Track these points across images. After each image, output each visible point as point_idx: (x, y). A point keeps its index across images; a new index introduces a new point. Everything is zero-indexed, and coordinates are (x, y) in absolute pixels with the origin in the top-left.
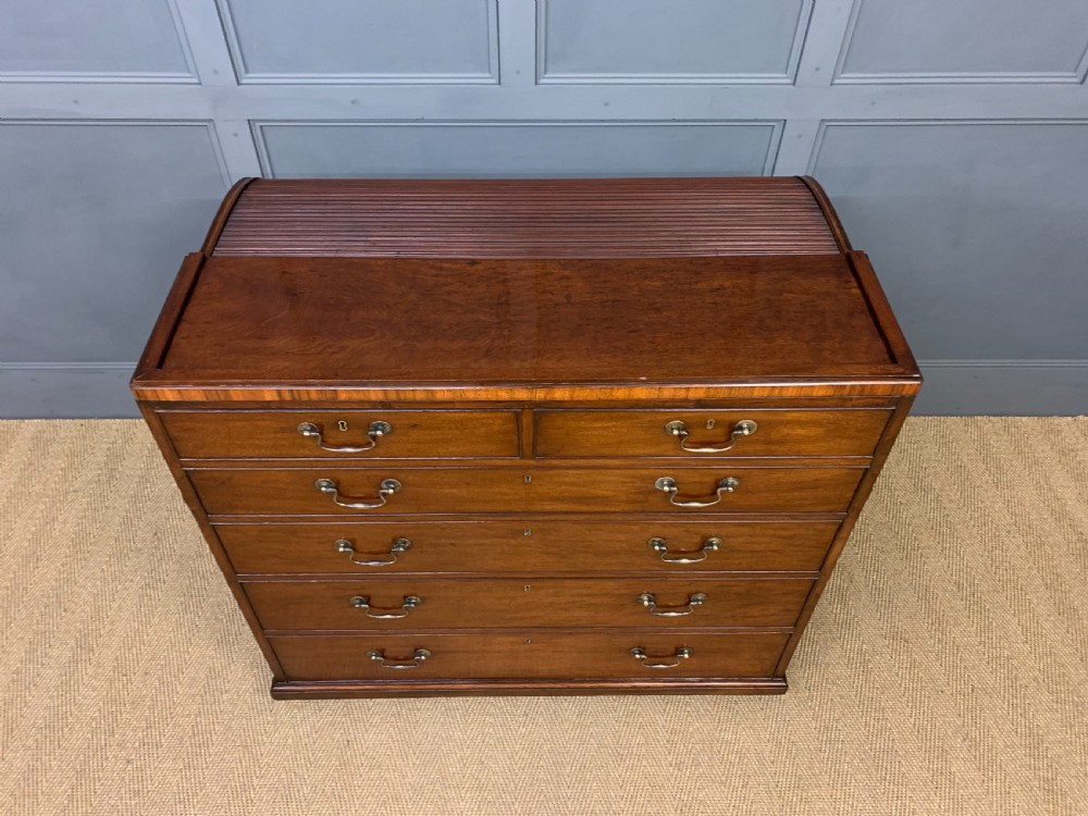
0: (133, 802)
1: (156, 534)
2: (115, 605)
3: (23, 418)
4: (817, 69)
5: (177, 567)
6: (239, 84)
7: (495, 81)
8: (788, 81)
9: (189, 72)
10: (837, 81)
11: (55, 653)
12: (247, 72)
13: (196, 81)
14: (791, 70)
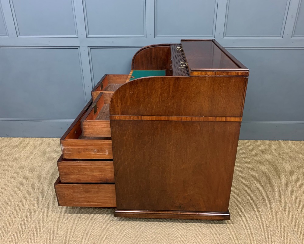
0: (34, 208)
1: (48, 158)
2: (35, 171)
3: (16, 137)
4: (219, 34)
5: (53, 164)
6: (87, 37)
7: (145, 37)
8: (213, 37)
9: (76, 35)
10: (224, 37)
11: (17, 179)
12: (89, 35)
13: (77, 37)
14: (214, 34)
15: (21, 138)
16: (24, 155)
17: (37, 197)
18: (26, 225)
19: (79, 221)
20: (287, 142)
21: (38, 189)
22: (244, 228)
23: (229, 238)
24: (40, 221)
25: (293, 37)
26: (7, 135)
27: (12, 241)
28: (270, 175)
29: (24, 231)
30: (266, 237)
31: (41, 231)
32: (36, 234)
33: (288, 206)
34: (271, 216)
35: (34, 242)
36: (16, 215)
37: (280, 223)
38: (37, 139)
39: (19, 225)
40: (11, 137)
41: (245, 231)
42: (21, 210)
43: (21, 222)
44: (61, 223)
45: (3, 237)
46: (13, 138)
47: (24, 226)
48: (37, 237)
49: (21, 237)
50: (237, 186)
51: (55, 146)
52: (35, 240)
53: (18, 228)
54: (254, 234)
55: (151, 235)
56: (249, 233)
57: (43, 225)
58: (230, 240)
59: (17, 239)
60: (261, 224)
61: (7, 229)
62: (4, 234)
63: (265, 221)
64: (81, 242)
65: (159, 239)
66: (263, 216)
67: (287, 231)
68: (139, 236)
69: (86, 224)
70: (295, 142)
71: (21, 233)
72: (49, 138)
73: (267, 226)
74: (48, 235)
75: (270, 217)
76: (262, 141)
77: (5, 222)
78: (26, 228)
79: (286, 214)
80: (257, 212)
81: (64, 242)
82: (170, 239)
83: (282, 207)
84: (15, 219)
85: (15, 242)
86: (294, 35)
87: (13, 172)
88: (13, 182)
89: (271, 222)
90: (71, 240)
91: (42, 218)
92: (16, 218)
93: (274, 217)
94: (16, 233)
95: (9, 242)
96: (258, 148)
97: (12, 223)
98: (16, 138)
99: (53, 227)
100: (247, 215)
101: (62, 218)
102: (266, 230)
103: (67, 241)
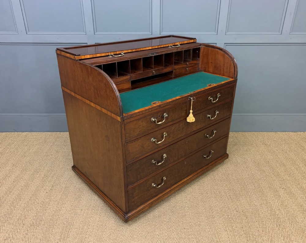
1: (57, 152)
2: (45, 164)
4: (222, 31)
5: (62, 158)
6: (94, 34)
7: (151, 34)
8: (216, 34)
9: (84, 32)
10: (227, 34)
12: (96, 32)
13: (85, 34)
14: (216, 31)
15: (29, 133)
16: (33, 150)
17: (49, 190)
18: (41, 217)
19: (93, 212)
20: (284, 133)
21: (50, 182)
22: (254, 216)
23: (241, 226)
24: (54, 213)
25: (291, 34)
26: (14, 130)
27: (28, 234)
28: (273, 164)
29: (40, 223)
30: (276, 225)
31: (56, 223)
32: (51, 226)
33: (294, 194)
34: (279, 204)
35: (50, 234)
36: (30, 207)
37: (289, 210)
38: (44, 133)
39: (34, 218)
40: (18, 132)
41: (255, 219)
42: (34, 203)
43: (36, 215)
44: (76, 215)
45: (19, 229)
46: (21, 133)
47: (39, 218)
48: (53, 229)
49: (37, 229)
50: (242, 175)
51: (63, 140)
52: (51, 232)
53: (33, 220)
54: (265, 221)
55: (165, 225)
56: (260, 221)
57: (58, 216)
58: (242, 228)
59: (33, 231)
60: (270, 212)
61: (23, 222)
62: (20, 227)
63: (274, 209)
64: (97, 233)
65: (174, 229)
66: (271, 204)
67: (296, 218)
68: (153, 227)
69: (100, 216)
70: (292, 133)
71: (37, 225)
72: (56, 133)
73: (277, 213)
74: (63, 227)
75: (278, 206)
76: (260, 132)
77: (20, 215)
78: (41, 220)
79: (293, 201)
80: (265, 200)
81: (80, 233)
82: (184, 229)
83: (288, 195)
84: (30, 212)
85: (32, 234)
86: (292, 32)
87: (24, 165)
88: (24, 175)
89: (279, 209)
90: (87, 231)
91: (57, 210)
92: (30, 210)
93: (282, 204)
94: (32, 226)
95: (25, 235)
96: (258, 140)
97: (27, 215)
98: (23, 133)
99: (68, 219)
100: (256, 204)
101: (76, 209)
102: (276, 218)
103: (84, 232)
